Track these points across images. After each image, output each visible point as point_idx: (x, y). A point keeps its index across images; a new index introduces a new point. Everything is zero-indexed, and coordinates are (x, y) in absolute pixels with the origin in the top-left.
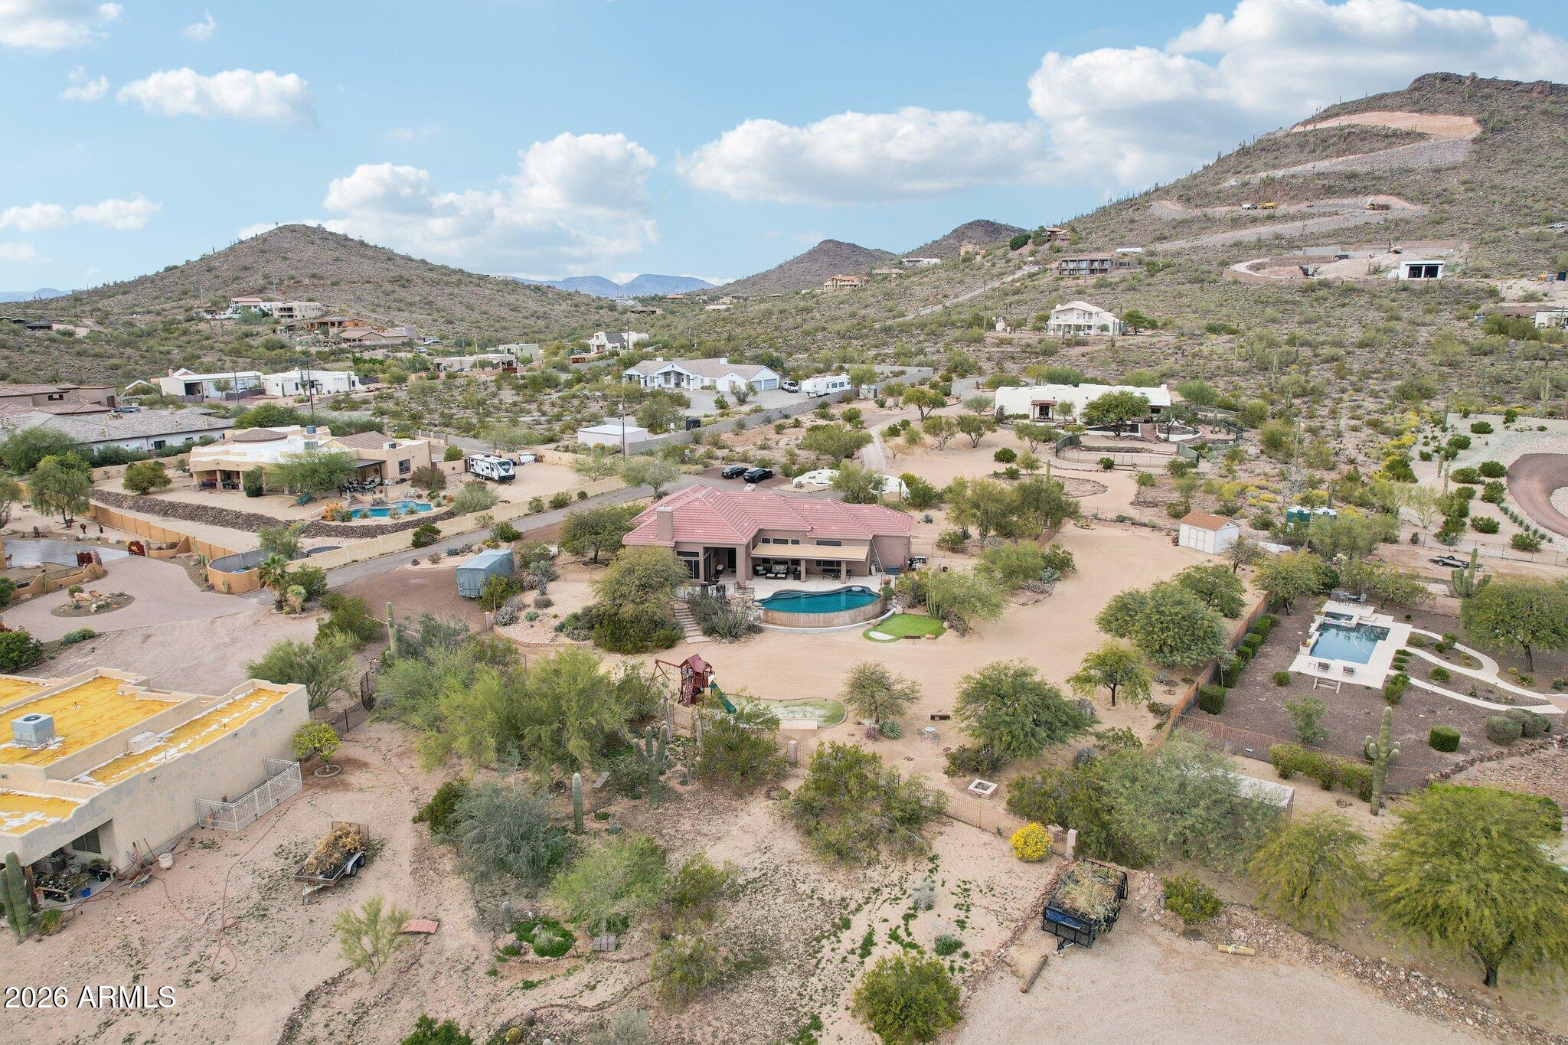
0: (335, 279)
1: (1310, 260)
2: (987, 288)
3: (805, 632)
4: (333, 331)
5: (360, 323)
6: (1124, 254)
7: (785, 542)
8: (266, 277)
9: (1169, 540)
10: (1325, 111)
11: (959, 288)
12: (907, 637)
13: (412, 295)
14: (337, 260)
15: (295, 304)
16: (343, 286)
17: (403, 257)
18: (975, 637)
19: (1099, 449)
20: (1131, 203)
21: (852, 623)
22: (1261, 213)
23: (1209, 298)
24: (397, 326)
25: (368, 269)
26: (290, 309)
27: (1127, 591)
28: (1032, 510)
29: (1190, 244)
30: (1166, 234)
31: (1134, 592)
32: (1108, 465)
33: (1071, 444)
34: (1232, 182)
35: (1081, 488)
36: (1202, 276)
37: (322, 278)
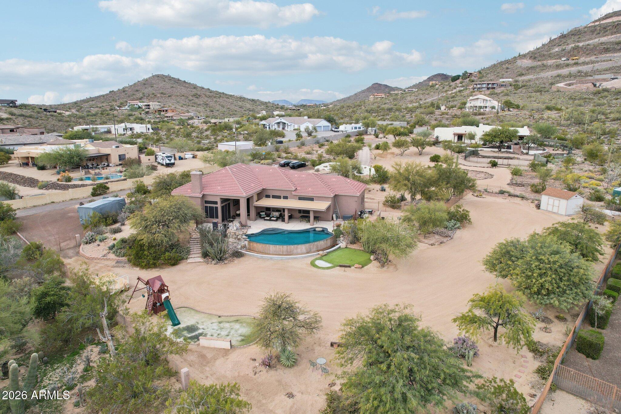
0: (170, 94)
1: (598, 80)
2: (439, 96)
3: (271, 259)
4: (162, 113)
5: (175, 111)
6: (504, 82)
7: (279, 197)
8: (143, 93)
9: (533, 205)
10: (605, 15)
11: (427, 96)
12: (341, 266)
13: (199, 101)
14: (172, 87)
15: (151, 103)
16: (173, 97)
17: (200, 87)
18: (391, 268)
19: (489, 157)
20: (507, 62)
21: (308, 253)
22: (570, 62)
23: (546, 97)
24: (190, 112)
25: (184, 91)
26: (149, 105)
27: (509, 239)
28: (445, 183)
29: (535, 77)
30: (524, 72)
31: (515, 241)
32: (494, 165)
33: (473, 154)
34: (557, 50)
35: (478, 175)
36: (542, 89)
37: (165, 94)
